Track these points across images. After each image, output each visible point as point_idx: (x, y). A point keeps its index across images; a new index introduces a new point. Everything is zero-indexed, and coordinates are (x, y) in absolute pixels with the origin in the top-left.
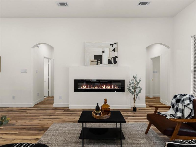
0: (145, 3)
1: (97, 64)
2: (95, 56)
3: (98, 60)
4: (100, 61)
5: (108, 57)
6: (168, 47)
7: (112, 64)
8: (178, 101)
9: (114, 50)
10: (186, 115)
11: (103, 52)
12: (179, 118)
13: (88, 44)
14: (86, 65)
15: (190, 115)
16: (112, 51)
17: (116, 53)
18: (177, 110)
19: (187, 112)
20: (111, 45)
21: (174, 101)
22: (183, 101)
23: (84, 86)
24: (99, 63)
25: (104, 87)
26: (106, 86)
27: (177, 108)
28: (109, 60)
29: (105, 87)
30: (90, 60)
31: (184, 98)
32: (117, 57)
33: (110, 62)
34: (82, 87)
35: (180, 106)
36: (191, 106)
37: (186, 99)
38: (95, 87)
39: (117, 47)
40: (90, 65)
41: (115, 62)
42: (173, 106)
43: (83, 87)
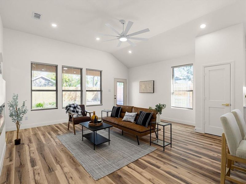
22: (77, 107)
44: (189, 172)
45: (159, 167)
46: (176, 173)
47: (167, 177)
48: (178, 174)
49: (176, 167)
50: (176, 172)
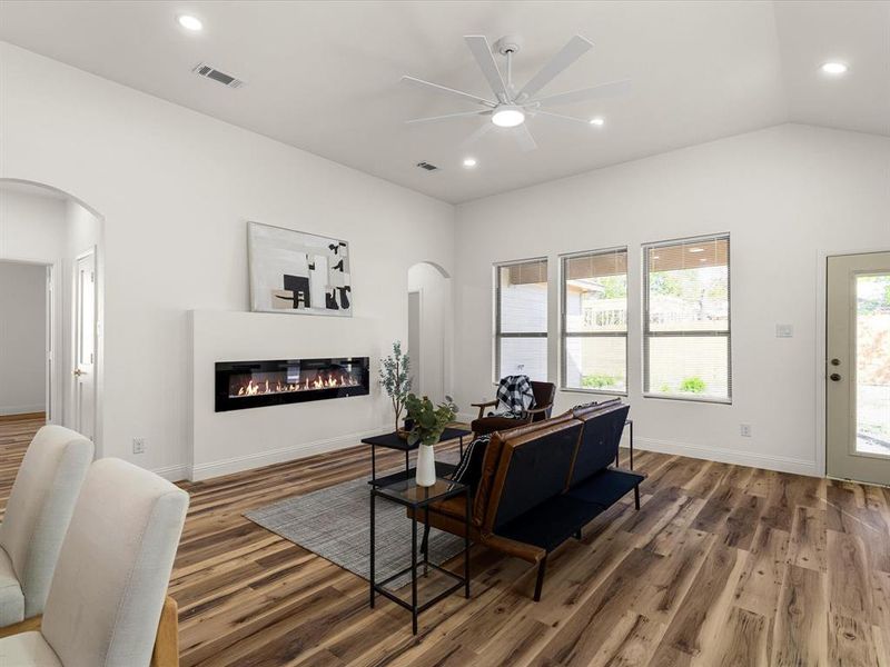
0: (430, 167)
1: (296, 306)
2: (287, 278)
3: (296, 295)
4: (302, 298)
5: (327, 287)
6: (446, 275)
7: (337, 308)
8: (511, 388)
9: (340, 266)
10: (526, 407)
11: (312, 267)
12: (521, 414)
13: (262, 232)
14: (260, 309)
15: (531, 405)
16: (336, 268)
17: (344, 274)
18: (513, 402)
19: (527, 401)
20: (332, 247)
21: (504, 390)
22: (520, 385)
23: (250, 387)
24: (301, 304)
25: (319, 385)
26: (325, 379)
27: (513, 400)
28: (328, 295)
29: (321, 382)
30: (273, 291)
31: (519, 380)
32: (348, 288)
33: (331, 303)
34: (241, 392)
35: (517, 395)
36: (531, 392)
37: (523, 382)
38: (291, 387)
39: (347, 257)
40: (273, 307)
41: (346, 304)
42: (505, 398)
43: (245, 390)
44: (198, 648)
45: (255, 586)
46: (211, 615)
47: (199, 596)
48: (203, 617)
49: (242, 620)
50: (215, 616)
